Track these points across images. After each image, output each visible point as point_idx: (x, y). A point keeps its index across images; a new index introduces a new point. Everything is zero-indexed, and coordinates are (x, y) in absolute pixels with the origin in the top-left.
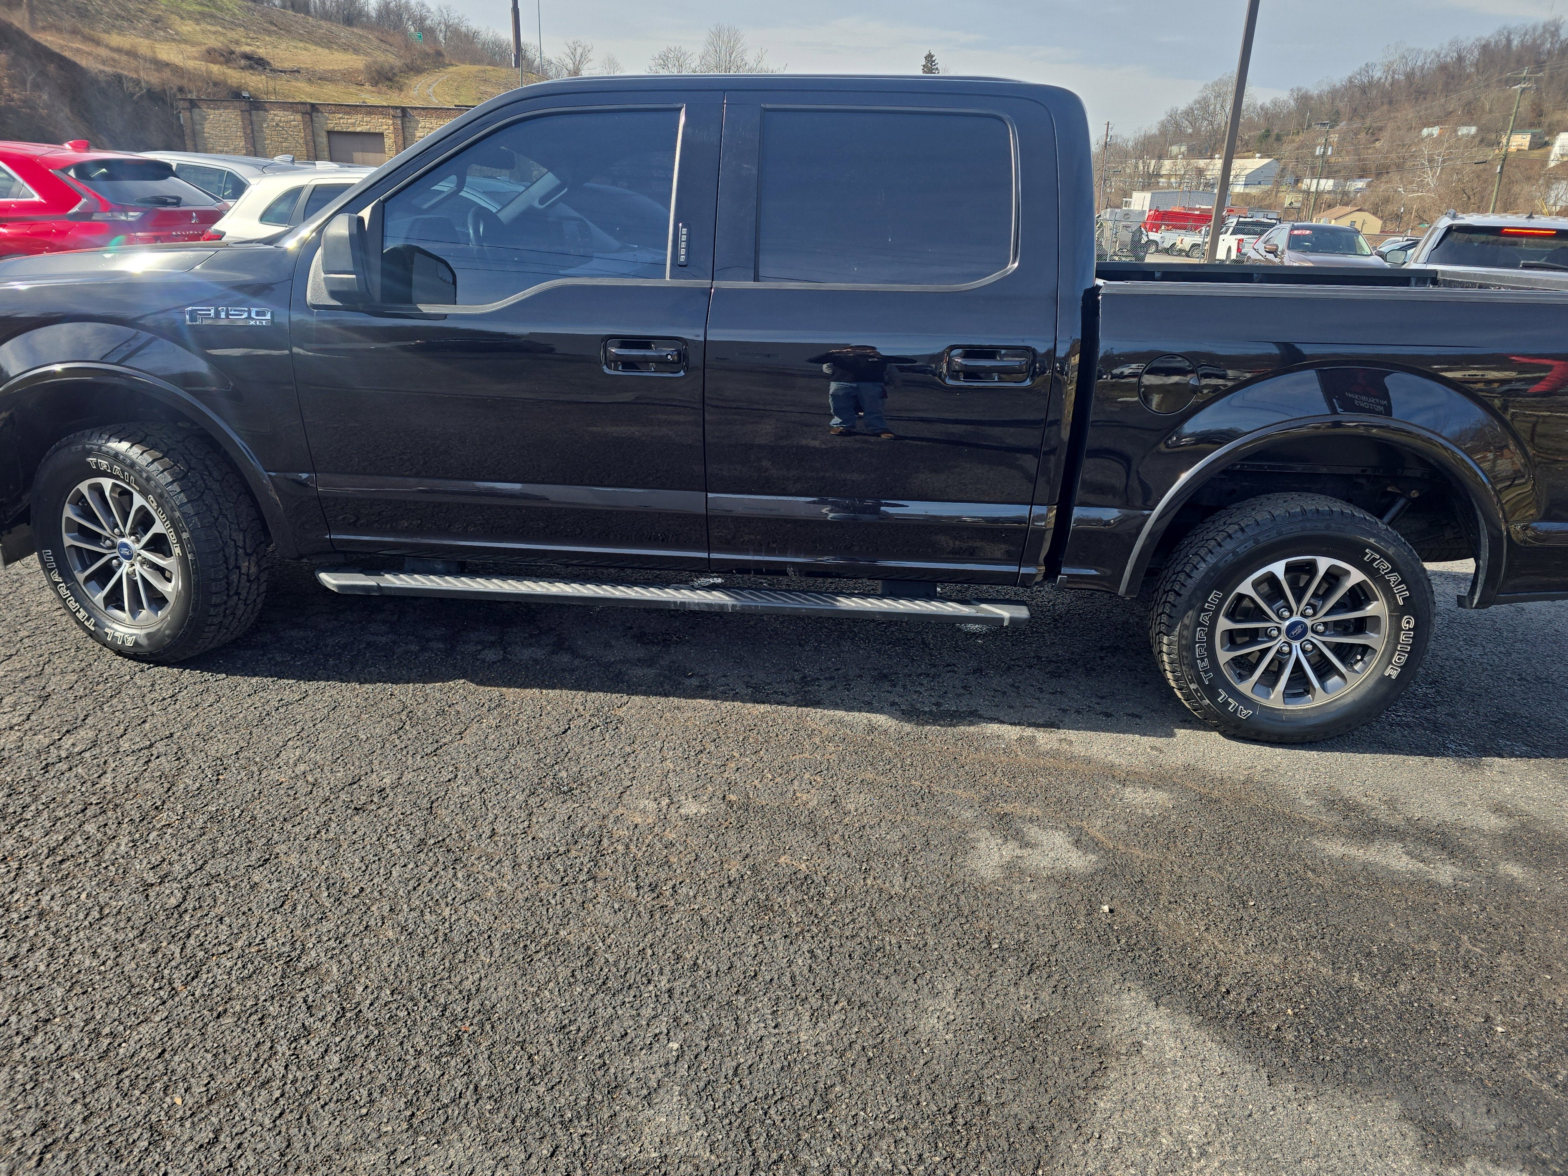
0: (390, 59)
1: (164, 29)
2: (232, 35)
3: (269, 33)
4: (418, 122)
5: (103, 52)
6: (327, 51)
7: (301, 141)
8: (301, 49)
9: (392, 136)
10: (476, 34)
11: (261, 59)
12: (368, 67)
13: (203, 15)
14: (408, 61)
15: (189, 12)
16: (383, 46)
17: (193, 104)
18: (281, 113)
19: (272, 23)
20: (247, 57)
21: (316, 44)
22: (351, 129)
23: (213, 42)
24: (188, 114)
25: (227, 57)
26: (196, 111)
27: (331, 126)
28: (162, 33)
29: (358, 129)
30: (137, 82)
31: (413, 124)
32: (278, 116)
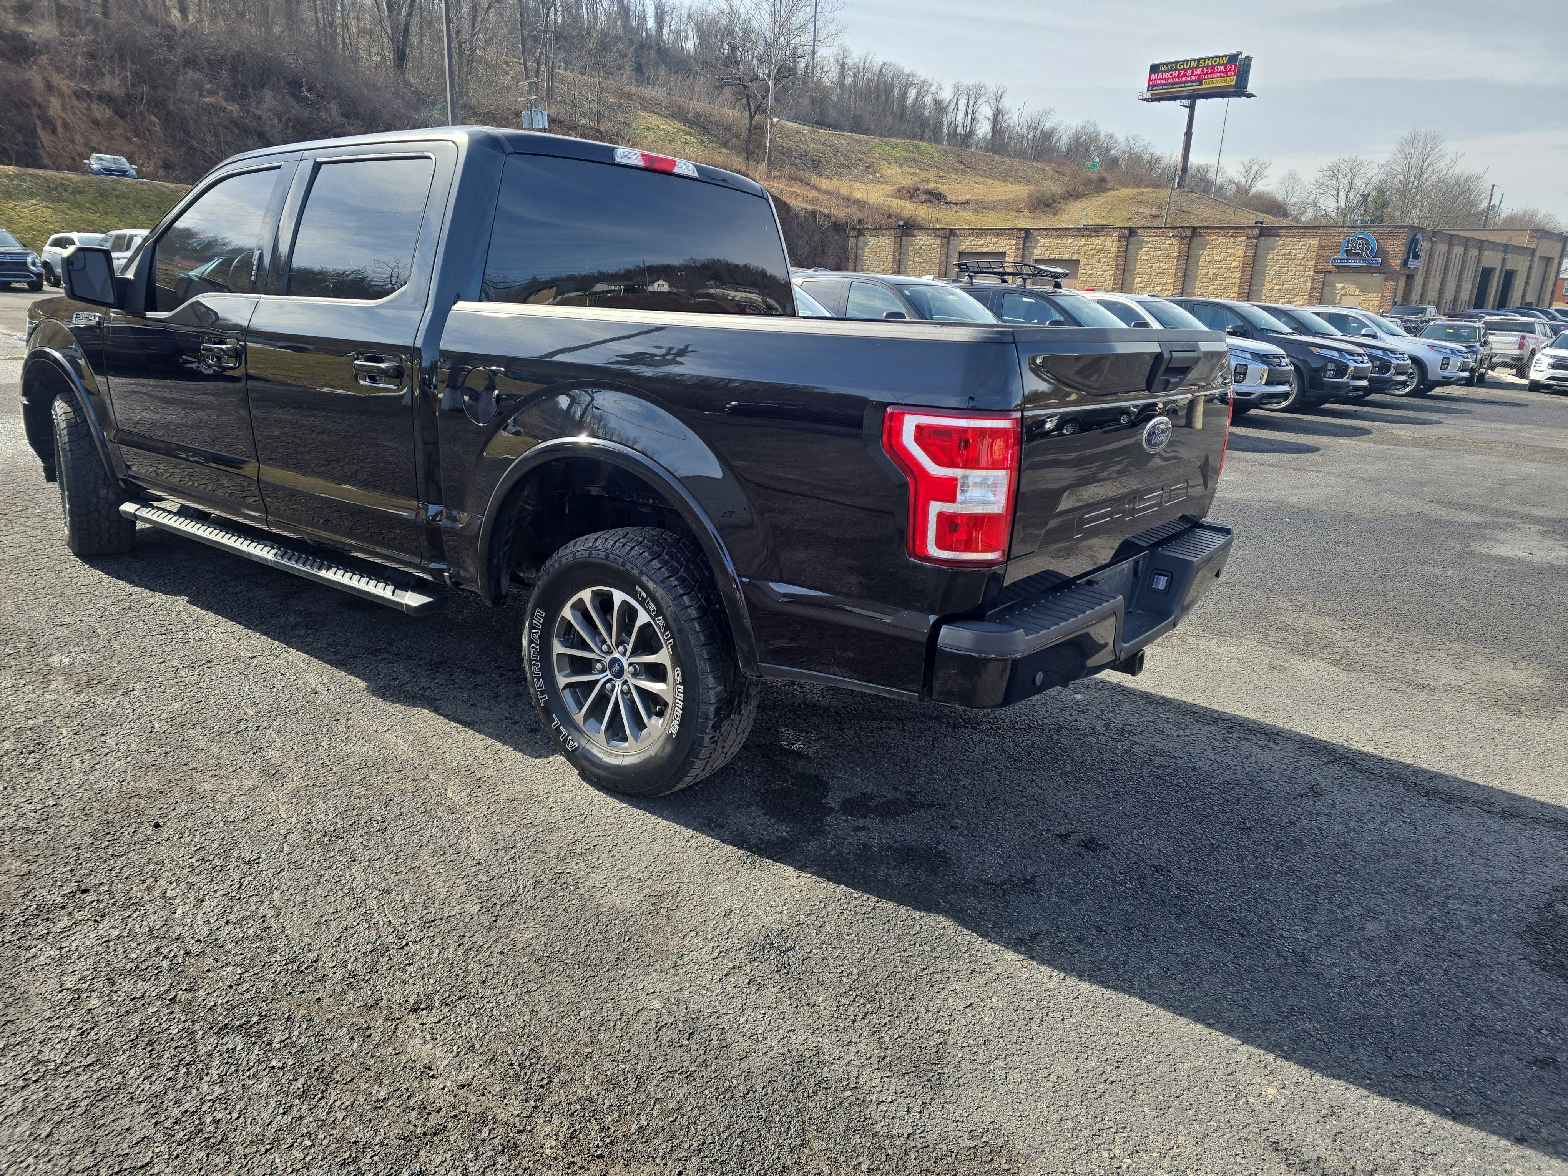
0: (1053, 187)
1: (873, 174)
2: (925, 175)
3: (956, 171)
4: (1038, 242)
5: (812, 194)
6: (1002, 184)
7: (936, 261)
8: (980, 183)
9: (1013, 255)
10: (1158, 160)
11: (940, 194)
12: (1030, 195)
13: (906, 159)
14: (1070, 188)
15: (896, 158)
16: (1057, 176)
17: (860, 233)
18: (925, 238)
19: (961, 163)
20: (928, 192)
21: (994, 178)
22: (979, 250)
23: (908, 182)
24: (854, 240)
25: (912, 194)
26: (861, 238)
27: (962, 248)
28: (871, 177)
29: (985, 250)
30: (827, 216)
31: (1033, 244)
32: (921, 240)
